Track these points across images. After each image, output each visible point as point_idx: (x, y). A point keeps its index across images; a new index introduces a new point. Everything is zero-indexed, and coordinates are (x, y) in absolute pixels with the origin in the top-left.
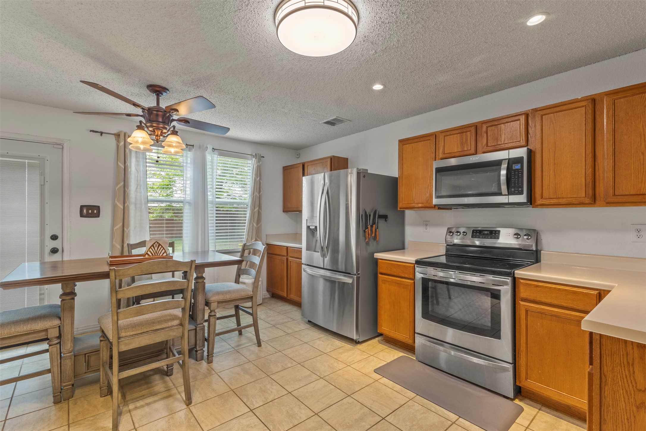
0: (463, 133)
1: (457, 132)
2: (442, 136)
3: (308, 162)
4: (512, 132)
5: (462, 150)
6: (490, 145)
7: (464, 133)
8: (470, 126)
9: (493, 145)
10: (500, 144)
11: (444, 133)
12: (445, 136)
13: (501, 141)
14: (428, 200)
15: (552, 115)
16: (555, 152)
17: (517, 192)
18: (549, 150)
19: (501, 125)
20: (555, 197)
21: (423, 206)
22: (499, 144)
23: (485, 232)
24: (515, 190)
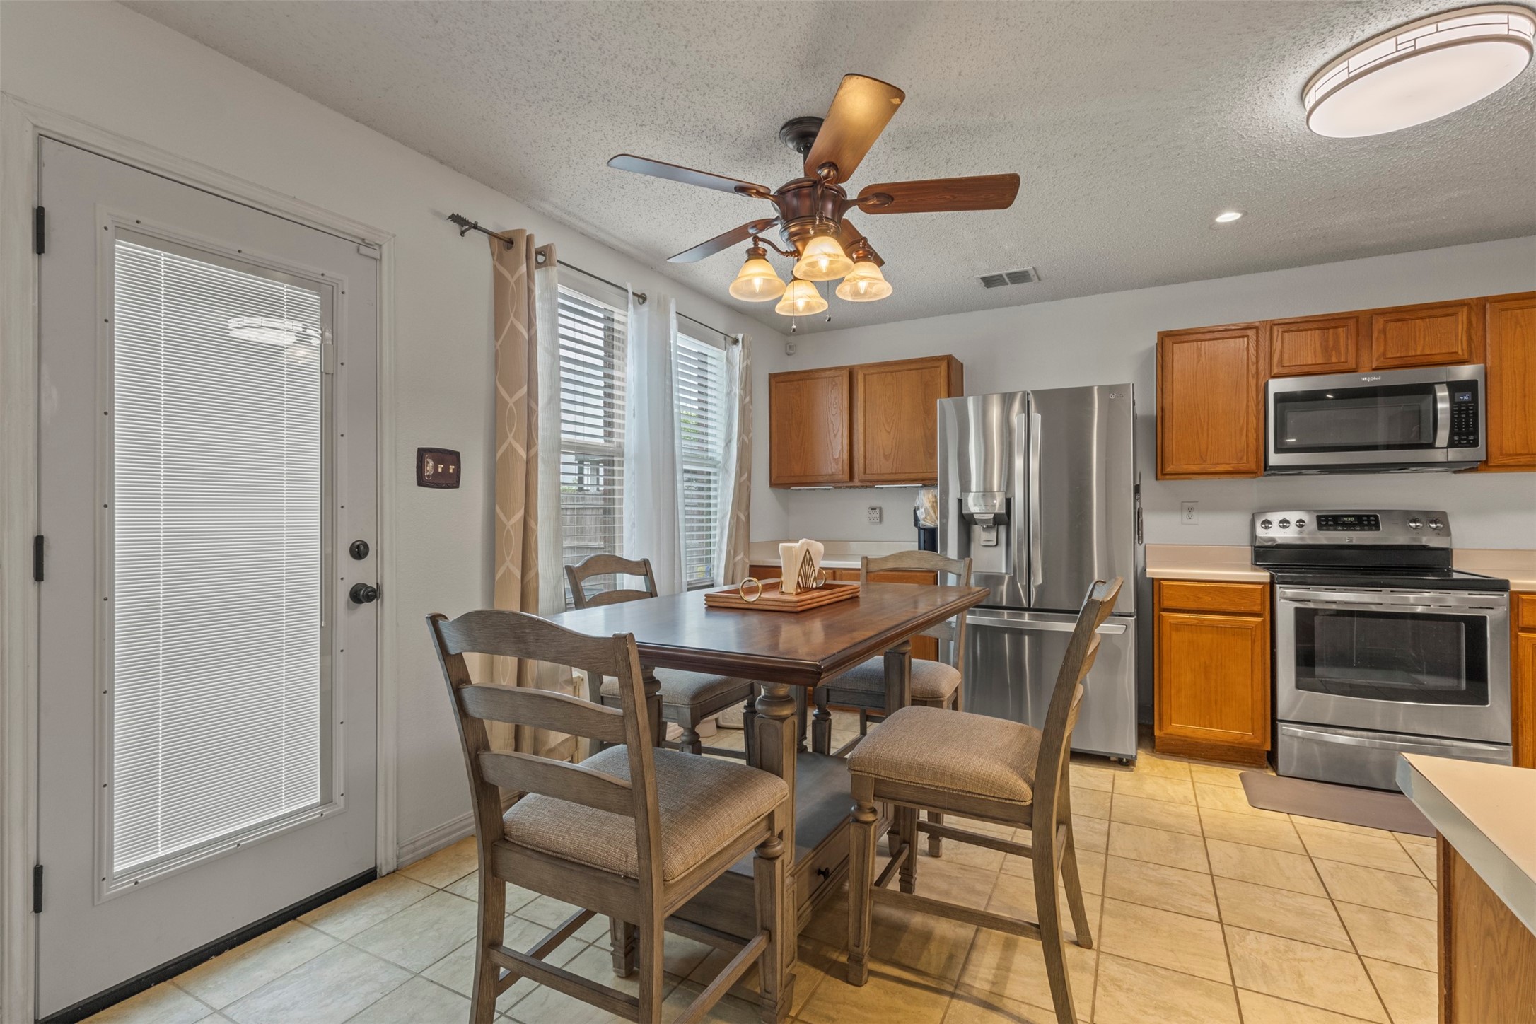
0: (1328, 328)
1: (1315, 326)
2: (1278, 331)
3: (862, 367)
4: (1439, 335)
5: (1327, 362)
6: (1392, 356)
7: (1331, 330)
8: (1342, 316)
9: (1398, 355)
10: (1413, 354)
11: (1283, 326)
12: (1284, 332)
13: (1416, 350)
14: (1241, 459)
15: (1519, 311)
16: (1524, 375)
17: (1465, 442)
18: (1514, 371)
19: (1417, 321)
20: (1526, 452)
21: (1231, 469)
22: (1410, 354)
23: (1346, 519)
24: (1460, 439)
